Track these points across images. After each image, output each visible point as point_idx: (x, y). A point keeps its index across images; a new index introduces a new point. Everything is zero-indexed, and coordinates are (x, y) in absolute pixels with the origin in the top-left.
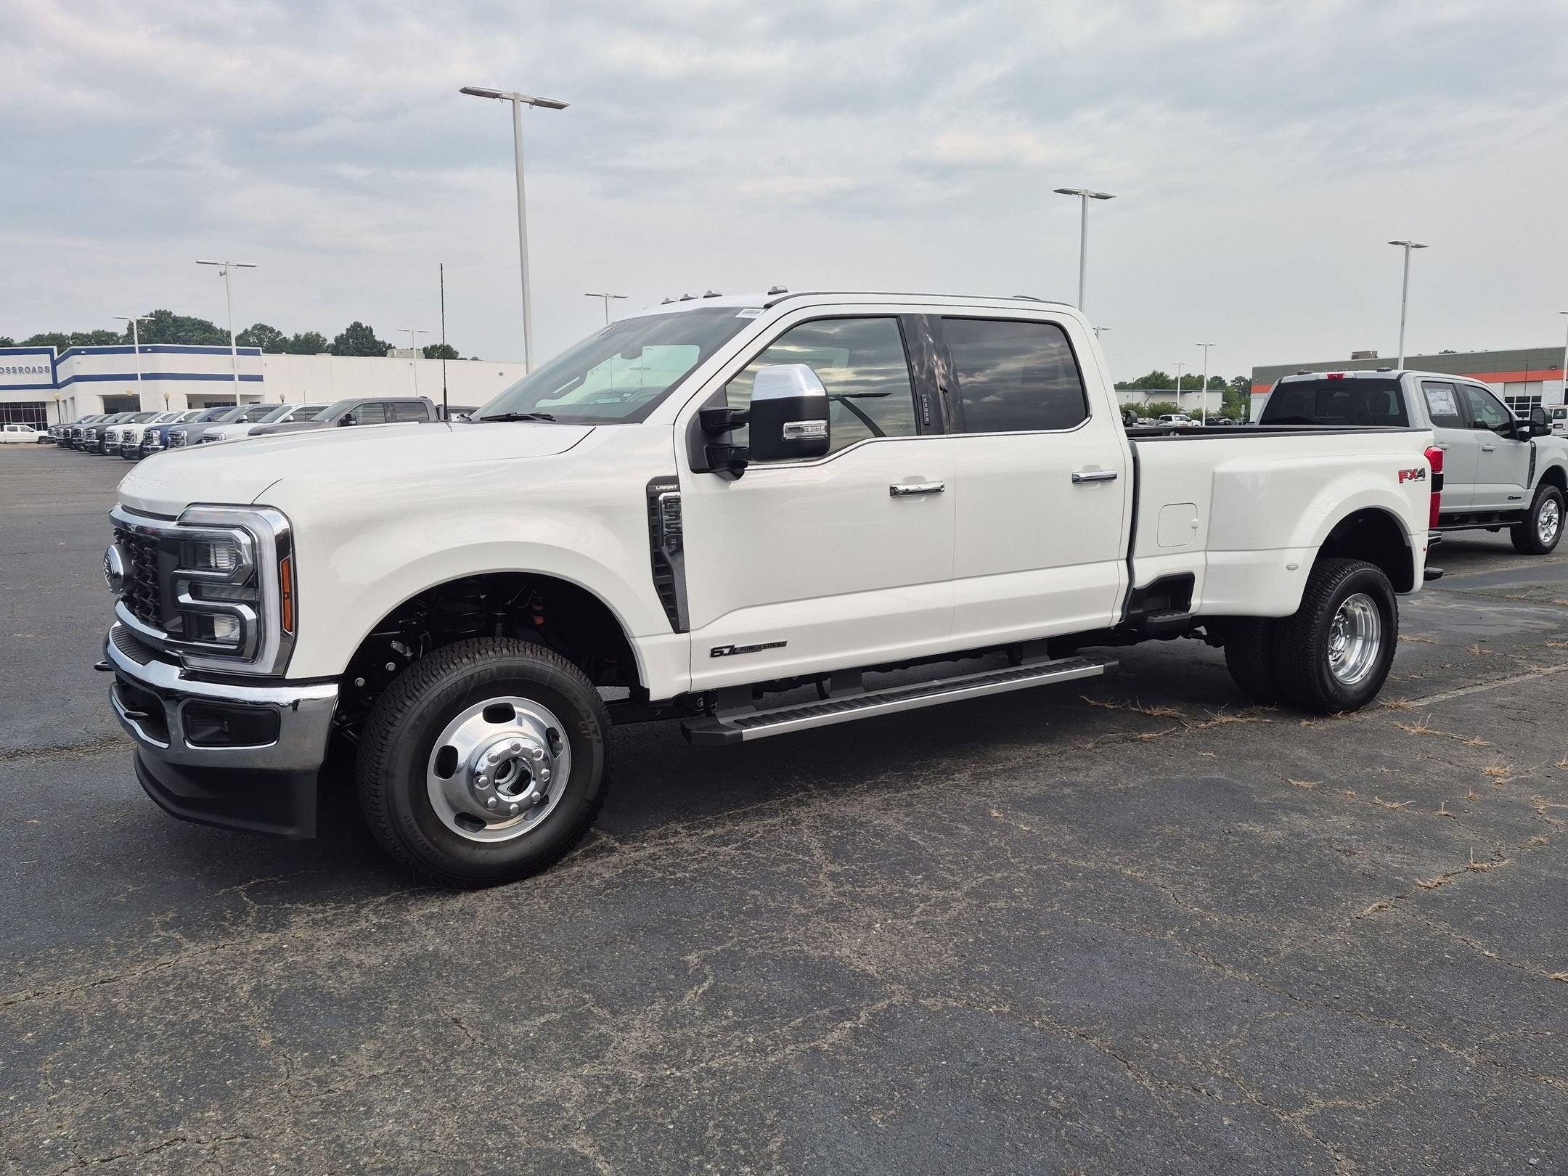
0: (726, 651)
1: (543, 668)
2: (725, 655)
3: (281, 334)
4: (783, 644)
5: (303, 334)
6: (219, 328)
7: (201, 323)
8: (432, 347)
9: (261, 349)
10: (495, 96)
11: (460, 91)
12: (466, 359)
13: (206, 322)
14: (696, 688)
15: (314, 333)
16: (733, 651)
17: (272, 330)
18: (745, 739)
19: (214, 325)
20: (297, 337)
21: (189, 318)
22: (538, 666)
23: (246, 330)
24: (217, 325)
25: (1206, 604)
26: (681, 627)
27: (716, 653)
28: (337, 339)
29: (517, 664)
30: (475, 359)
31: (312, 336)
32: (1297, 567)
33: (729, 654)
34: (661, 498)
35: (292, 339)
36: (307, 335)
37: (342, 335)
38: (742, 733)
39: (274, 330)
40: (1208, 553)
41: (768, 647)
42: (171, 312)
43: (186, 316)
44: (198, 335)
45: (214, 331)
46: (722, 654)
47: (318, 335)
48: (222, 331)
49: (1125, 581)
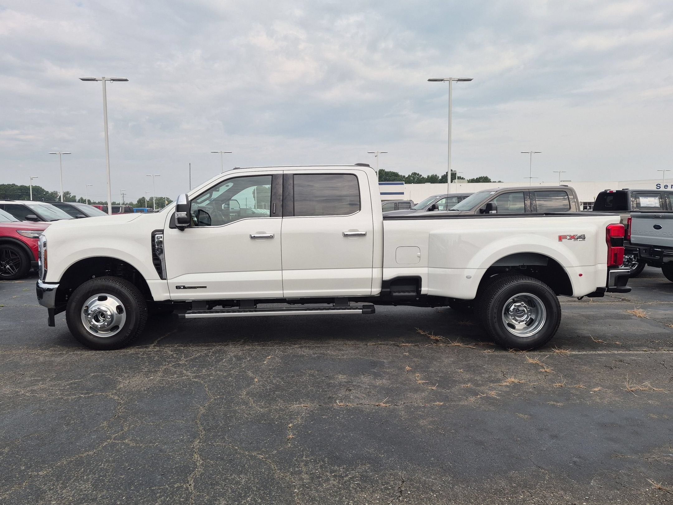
0: (182, 287)
1: (115, 286)
2: (182, 289)
3: (422, 176)
4: (205, 287)
5: (431, 175)
6: (400, 175)
7: (394, 173)
8: (480, 178)
9: (404, 182)
10: (442, 80)
11: (428, 81)
12: (496, 182)
13: (396, 173)
14: (172, 299)
15: (435, 175)
16: (185, 288)
17: (418, 174)
18: (186, 317)
19: (399, 174)
20: (428, 176)
21: (390, 172)
22: (113, 286)
23: (409, 175)
24: (400, 174)
25: (430, 290)
26: (164, 278)
27: (178, 287)
28: (442, 177)
29: (106, 284)
30: (500, 182)
31: (434, 176)
32: (471, 278)
33: (183, 288)
34: (156, 236)
35: (426, 177)
36: (432, 175)
37: (444, 175)
38: (185, 316)
39: (419, 174)
40: (429, 268)
41: (199, 288)
42: (384, 170)
43: (389, 171)
44: (393, 177)
45: (398, 176)
46: (180, 288)
47: (436, 175)
48: (401, 176)
49: (380, 276)
